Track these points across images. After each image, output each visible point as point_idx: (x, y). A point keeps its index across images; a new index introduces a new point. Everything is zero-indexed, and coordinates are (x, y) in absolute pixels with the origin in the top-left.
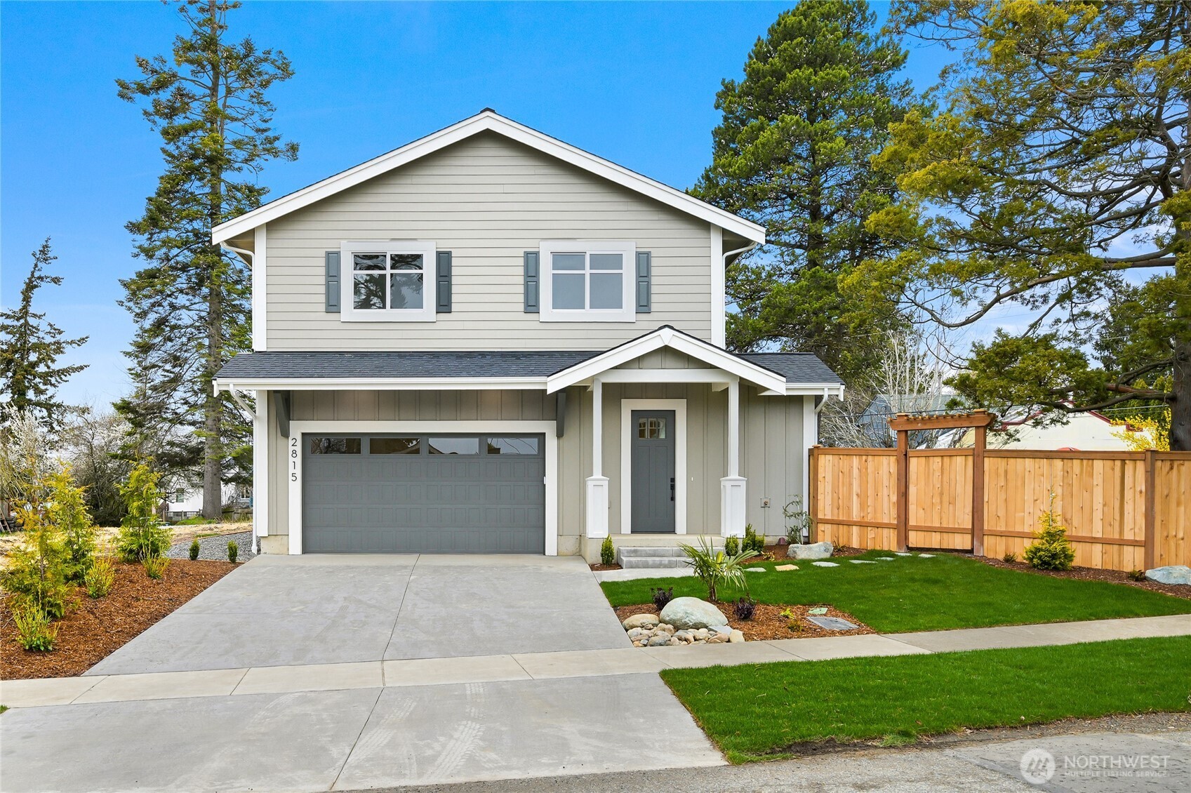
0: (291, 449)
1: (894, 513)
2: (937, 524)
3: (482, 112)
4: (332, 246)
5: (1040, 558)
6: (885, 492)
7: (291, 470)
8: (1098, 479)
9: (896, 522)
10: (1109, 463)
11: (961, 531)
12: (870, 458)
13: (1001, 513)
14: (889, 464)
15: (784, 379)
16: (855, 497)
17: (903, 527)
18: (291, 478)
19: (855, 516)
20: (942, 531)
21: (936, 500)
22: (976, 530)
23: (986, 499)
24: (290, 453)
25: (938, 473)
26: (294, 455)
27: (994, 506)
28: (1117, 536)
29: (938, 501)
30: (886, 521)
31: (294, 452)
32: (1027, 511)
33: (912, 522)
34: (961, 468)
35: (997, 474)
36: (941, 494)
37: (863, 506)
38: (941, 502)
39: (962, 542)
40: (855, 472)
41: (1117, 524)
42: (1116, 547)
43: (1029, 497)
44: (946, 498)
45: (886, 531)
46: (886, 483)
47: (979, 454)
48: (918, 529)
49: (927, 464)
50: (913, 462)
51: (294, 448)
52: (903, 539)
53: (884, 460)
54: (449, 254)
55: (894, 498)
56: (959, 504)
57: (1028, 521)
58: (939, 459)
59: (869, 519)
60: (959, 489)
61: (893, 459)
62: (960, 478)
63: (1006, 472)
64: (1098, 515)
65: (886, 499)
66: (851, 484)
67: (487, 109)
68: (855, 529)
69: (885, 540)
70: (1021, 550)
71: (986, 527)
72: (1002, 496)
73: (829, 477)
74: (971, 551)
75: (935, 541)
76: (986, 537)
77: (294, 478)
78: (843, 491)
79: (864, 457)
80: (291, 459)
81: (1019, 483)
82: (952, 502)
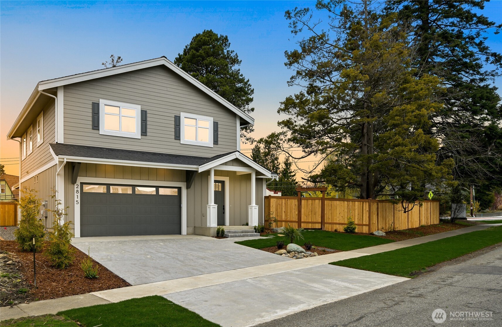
0: (76, 189)
1: (297, 217)
2: (310, 221)
3: (161, 57)
4: (95, 100)
5: (350, 230)
6: (294, 211)
7: (76, 199)
8: (356, 207)
9: (297, 220)
10: (359, 203)
11: (318, 223)
12: (289, 200)
13: (330, 217)
14: (295, 202)
15: (271, 173)
16: (283, 212)
17: (299, 222)
18: (75, 203)
19: (284, 218)
20: (312, 223)
21: (310, 213)
22: (323, 223)
23: (325, 213)
24: (75, 191)
25: (311, 205)
26: (77, 192)
27: (328, 215)
28: (361, 223)
29: (311, 213)
30: (294, 220)
32: (337, 216)
33: (302, 220)
34: (318, 203)
35: (329, 206)
36: (312, 211)
37: (286, 215)
38: (312, 214)
39: (318, 226)
40: (284, 204)
41: (361, 220)
42: (361, 226)
43: (338, 212)
44: (313, 213)
45: (294, 223)
46: (294, 208)
47: (323, 200)
48: (304, 222)
49: (307, 202)
50: (303, 201)
51: (77, 189)
52: (300, 226)
53: (293, 200)
54: (146, 111)
55: (297, 213)
56: (317, 215)
57: (338, 219)
58: (311, 201)
59: (288, 219)
60: (317, 210)
61: (296, 200)
62: (317, 206)
63: (331, 205)
64: (356, 217)
65: (294, 213)
66: (282, 208)
67: (164, 57)
68: (283, 223)
69: (294, 226)
70: (341, 229)
71: (325, 222)
72: (330, 212)
73: (274, 206)
74: (321, 229)
75: (310, 226)
76: (325, 225)
77: (77, 203)
78: (279, 210)
79: (287, 200)
80: (76, 194)
81: (335, 208)
82: (315, 214)
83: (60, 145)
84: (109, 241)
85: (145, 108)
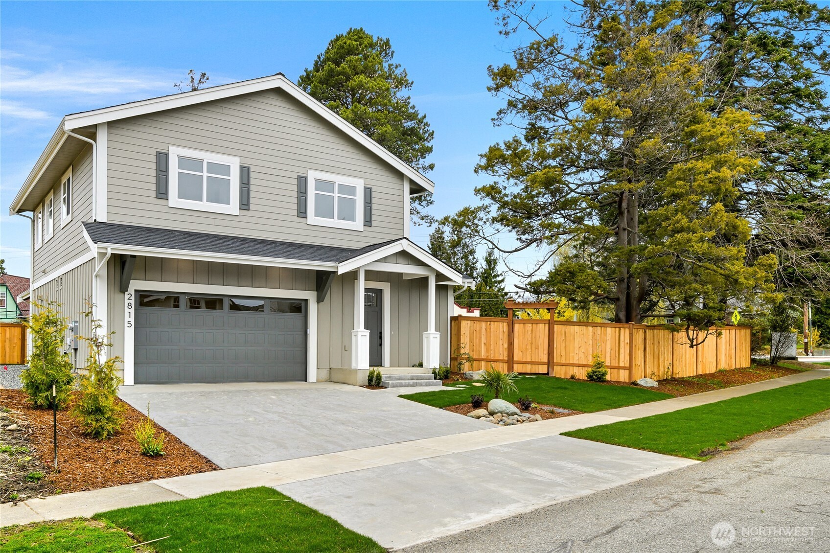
0: (127, 302)
1: (506, 354)
2: (529, 360)
3: (275, 75)
4: (162, 148)
5: (596, 376)
6: (501, 342)
7: (127, 319)
8: (608, 337)
9: (507, 359)
10: (613, 329)
11: (542, 363)
12: (492, 323)
13: (563, 354)
14: (503, 327)
15: (461, 276)
16: (483, 345)
17: (510, 362)
18: (126, 324)
19: (483, 355)
20: (532, 363)
22: (550, 363)
23: (555, 346)
24: (126, 305)
25: (530, 332)
26: (130, 307)
27: (559, 350)
28: (617, 365)
29: (530, 347)
30: (501, 358)
31: (130, 304)
32: (575, 353)
33: (515, 359)
34: (542, 329)
35: (561, 334)
36: (532, 344)
37: (488, 350)
38: (531, 348)
39: (543, 369)
40: (483, 330)
41: (617, 359)
42: (616, 370)
43: (577, 345)
44: (534, 346)
45: (501, 364)
46: (501, 337)
47: (551, 323)
48: (519, 362)
49: (524, 327)
50: (517, 326)
51: (129, 301)
52: (511, 369)
53: (501, 324)
54: (248, 168)
55: (506, 346)
56: (541, 349)
57: (576, 358)
58: (530, 325)
59: (492, 357)
60: (541, 341)
61: (505, 324)
62: (542, 336)
63: (565, 332)
64: (608, 355)
65: (501, 346)
66: (480, 338)
67: (280, 74)
68: (483, 363)
69: (500, 369)
70: (582, 374)
71: (555, 361)
72: (563, 345)
73: (468, 333)
74: (548, 374)
75: (528, 369)
76: (555, 366)
77: (129, 325)
78: (476, 341)
79: (489, 323)
80: (127, 310)
81: (572, 338)
82: (537, 348)
83: (101, 225)
84: (183, 391)
85: (247, 162)
